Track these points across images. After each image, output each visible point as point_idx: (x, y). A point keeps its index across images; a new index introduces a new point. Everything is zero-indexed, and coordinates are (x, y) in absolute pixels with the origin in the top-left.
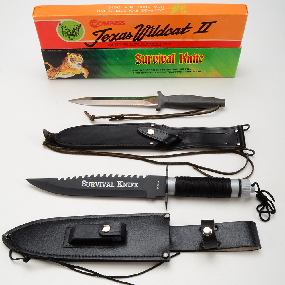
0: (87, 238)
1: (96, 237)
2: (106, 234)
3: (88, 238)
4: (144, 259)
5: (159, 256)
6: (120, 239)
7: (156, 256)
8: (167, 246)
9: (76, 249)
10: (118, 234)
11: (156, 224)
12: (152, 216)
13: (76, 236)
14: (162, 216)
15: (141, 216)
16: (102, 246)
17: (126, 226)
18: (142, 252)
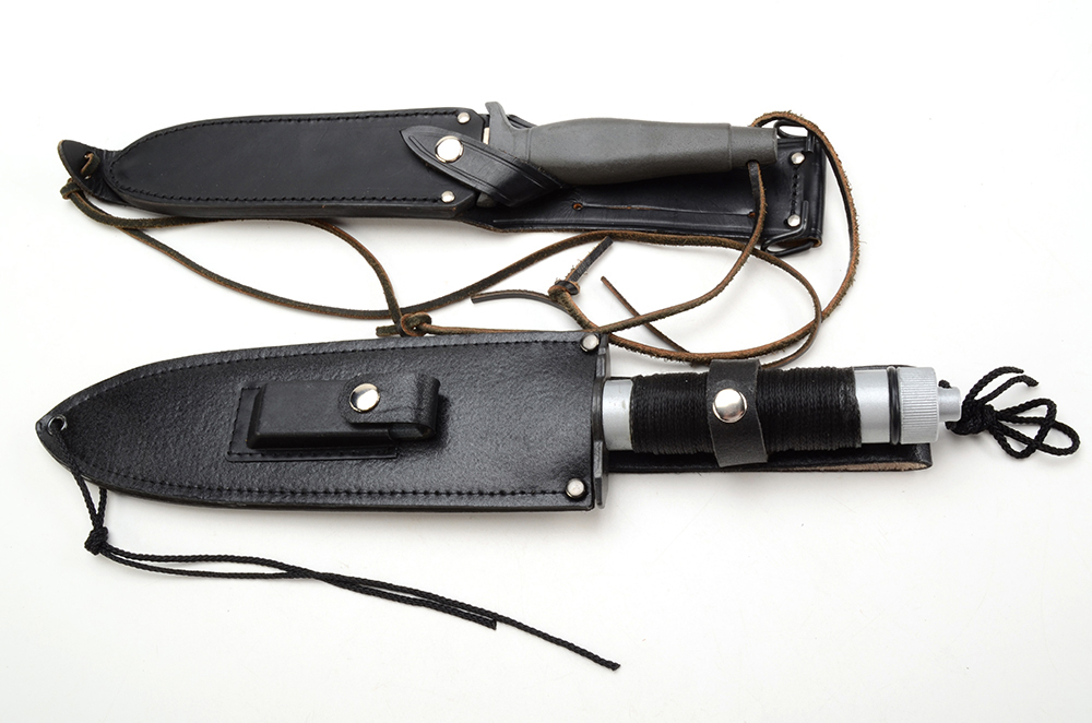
0: (301, 430)
1: (334, 430)
2: (362, 419)
3: (306, 431)
4: (500, 505)
5: (554, 493)
6: (416, 433)
7: (543, 492)
8: (579, 458)
9: (270, 468)
10: (406, 416)
11: (547, 372)
12: (536, 342)
13: (267, 427)
14: (574, 343)
15: (497, 343)
16: (359, 455)
17: (437, 384)
18: (494, 479)
